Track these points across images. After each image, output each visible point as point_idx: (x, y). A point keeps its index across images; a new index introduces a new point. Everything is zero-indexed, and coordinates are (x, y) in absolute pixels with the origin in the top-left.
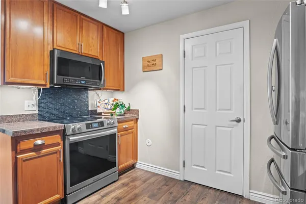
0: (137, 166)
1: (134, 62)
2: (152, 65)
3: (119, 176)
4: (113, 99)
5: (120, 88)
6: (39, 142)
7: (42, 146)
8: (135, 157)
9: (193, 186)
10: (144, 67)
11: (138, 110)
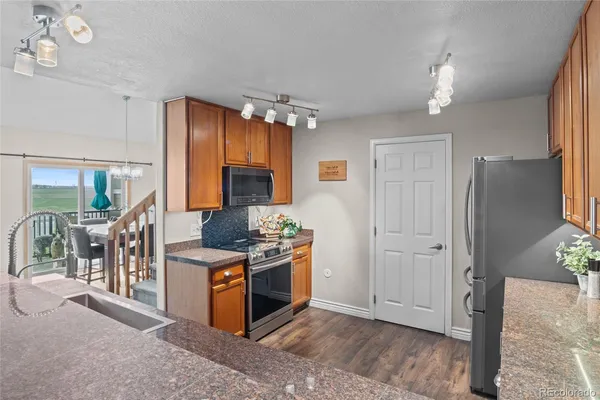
0: (311, 304)
1: (306, 168)
2: (332, 172)
3: (294, 314)
4: (278, 215)
5: (288, 200)
6: (227, 273)
7: (230, 278)
8: (309, 292)
9: (386, 326)
10: (321, 175)
11: (312, 231)
